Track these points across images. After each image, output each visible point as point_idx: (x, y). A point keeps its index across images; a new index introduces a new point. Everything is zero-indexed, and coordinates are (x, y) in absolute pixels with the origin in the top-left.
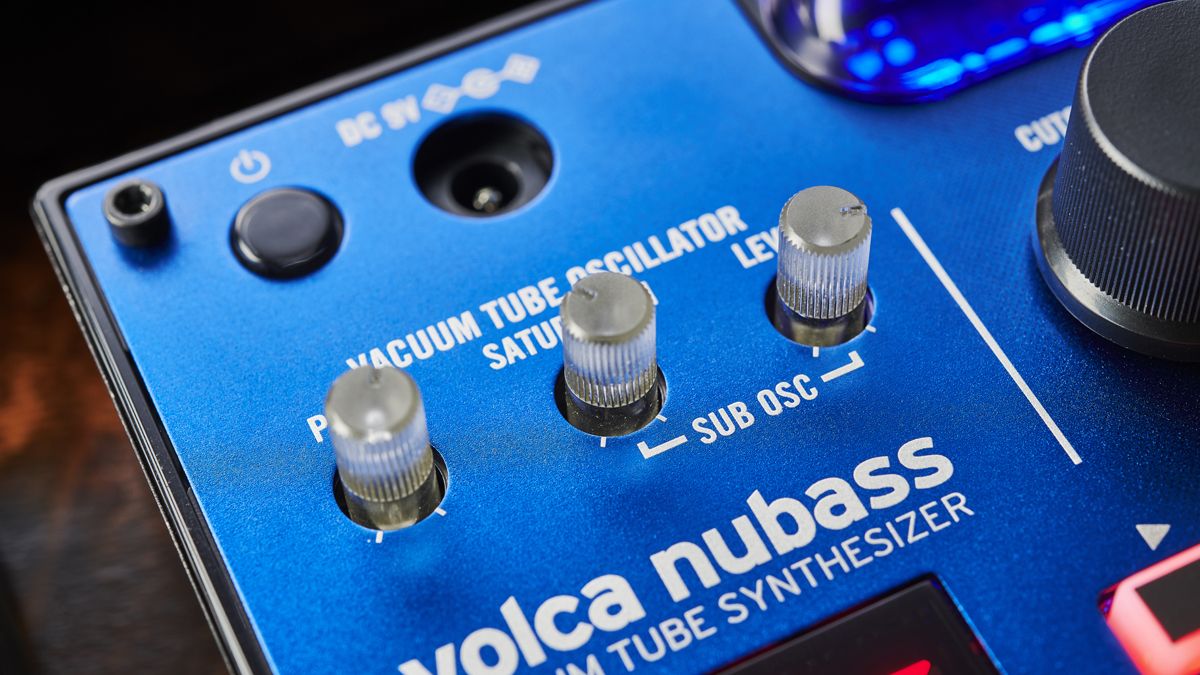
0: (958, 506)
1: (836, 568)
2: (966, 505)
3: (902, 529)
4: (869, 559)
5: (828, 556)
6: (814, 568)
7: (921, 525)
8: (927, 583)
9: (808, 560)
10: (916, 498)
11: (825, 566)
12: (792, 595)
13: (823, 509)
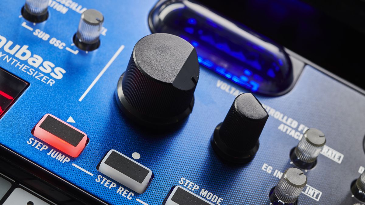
0: (51, 83)
1: (18, 67)
2: (52, 84)
3: (37, 75)
4: (25, 71)
5: (21, 64)
6: (16, 63)
7: (41, 78)
8: (27, 84)
9: (17, 61)
10: (48, 75)
11: (18, 64)
12: (6, 61)
13: (32, 59)
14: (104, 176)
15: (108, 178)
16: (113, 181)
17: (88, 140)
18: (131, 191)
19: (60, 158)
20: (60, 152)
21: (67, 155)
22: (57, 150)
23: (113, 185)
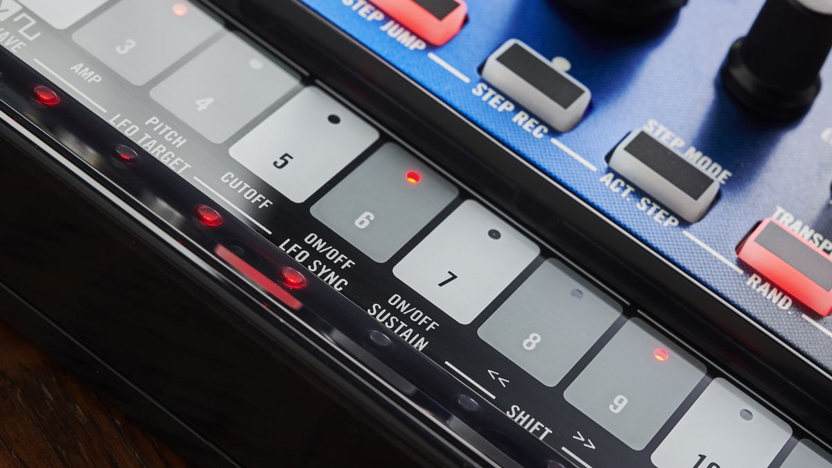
14: (490, 85)
15: (499, 92)
16: (507, 98)
17: (466, 20)
18: (542, 122)
19: (406, 39)
20: (406, 29)
21: (419, 37)
22: (402, 25)
23: (508, 107)
